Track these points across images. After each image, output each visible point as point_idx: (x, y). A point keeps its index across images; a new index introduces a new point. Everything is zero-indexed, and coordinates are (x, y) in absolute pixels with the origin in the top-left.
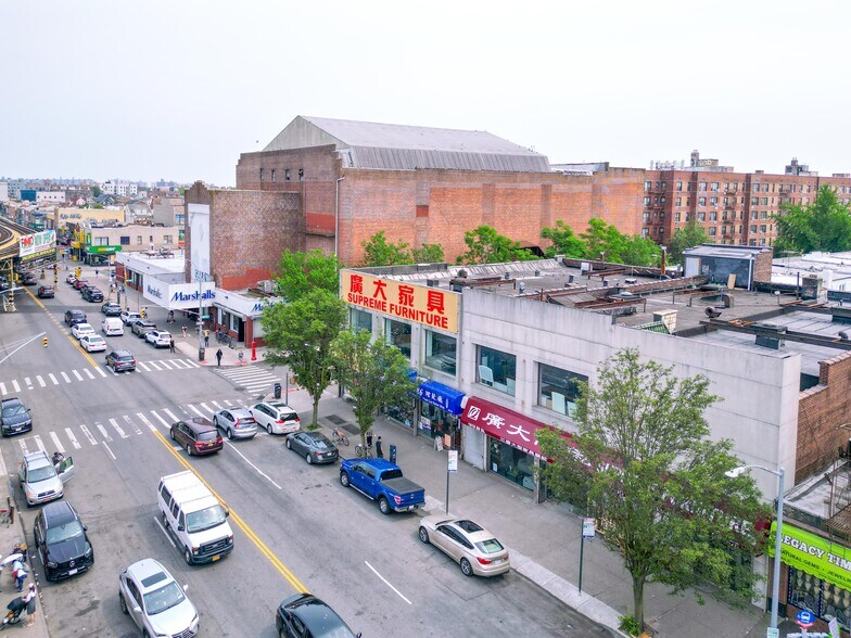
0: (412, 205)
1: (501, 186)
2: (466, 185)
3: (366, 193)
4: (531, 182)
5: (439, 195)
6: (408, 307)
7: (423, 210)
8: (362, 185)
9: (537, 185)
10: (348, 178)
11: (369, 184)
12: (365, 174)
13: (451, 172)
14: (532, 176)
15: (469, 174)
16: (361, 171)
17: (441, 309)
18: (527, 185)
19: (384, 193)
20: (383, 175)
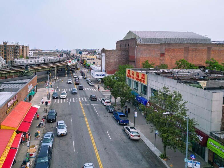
0: (159, 53)
1: (191, 48)
2: (178, 47)
3: (145, 50)
4: (203, 46)
5: (168, 51)
6: (138, 78)
7: (163, 55)
8: (143, 48)
9: (206, 48)
10: (139, 46)
11: (145, 48)
12: (144, 45)
13: (172, 44)
14: (203, 45)
15: (179, 44)
16: (143, 44)
17: (144, 78)
18: (201, 47)
19: (150, 50)
20: (150, 45)
